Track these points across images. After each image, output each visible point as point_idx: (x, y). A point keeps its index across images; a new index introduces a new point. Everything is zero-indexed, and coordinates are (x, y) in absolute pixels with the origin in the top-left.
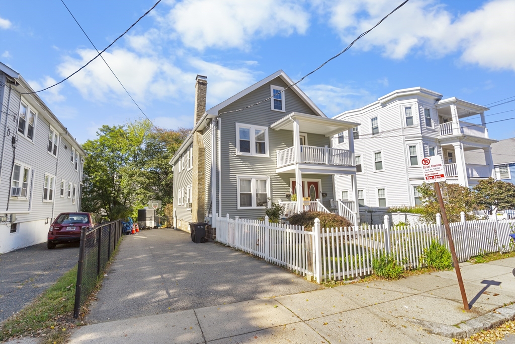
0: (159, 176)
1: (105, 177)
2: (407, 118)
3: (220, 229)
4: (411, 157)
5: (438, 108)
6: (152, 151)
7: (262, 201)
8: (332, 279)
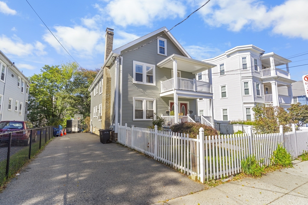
0: (82, 99)
1: (46, 99)
2: (243, 65)
3: (120, 134)
4: (245, 89)
5: (262, 59)
6: (78, 83)
7: (150, 115)
8: (213, 178)
